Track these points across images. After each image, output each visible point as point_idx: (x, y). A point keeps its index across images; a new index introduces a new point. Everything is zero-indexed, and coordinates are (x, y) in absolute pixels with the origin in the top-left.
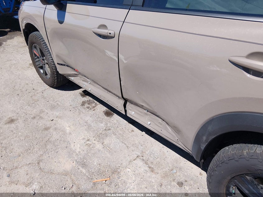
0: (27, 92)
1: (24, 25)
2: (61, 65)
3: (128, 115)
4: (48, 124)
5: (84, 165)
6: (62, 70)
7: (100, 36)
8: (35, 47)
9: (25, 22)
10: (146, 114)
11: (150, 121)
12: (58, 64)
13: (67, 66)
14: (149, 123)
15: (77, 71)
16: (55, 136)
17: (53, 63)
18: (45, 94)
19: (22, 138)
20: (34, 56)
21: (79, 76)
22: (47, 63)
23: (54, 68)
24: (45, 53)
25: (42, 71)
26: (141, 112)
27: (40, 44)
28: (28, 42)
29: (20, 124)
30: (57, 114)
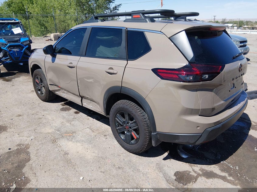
0: (29, 104)
1: (32, 66)
2: (52, 85)
3: (83, 106)
4: (41, 117)
5: (58, 130)
6: (51, 88)
7: (70, 67)
8: (37, 78)
9: (33, 64)
10: (90, 103)
11: (92, 106)
12: (50, 84)
13: (55, 85)
14: (91, 107)
15: (60, 87)
16: (44, 121)
17: (47, 85)
18: (40, 105)
19: (26, 122)
20: (35, 83)
21: (61, 90)
22: (44, 86)
23: (48, 88)
24: (43, 80)
25: (39, 92)
26: (88, 102)
27: (40, 75)
28: (33, 75)
29: (25, 117)
30: (47, 113)
